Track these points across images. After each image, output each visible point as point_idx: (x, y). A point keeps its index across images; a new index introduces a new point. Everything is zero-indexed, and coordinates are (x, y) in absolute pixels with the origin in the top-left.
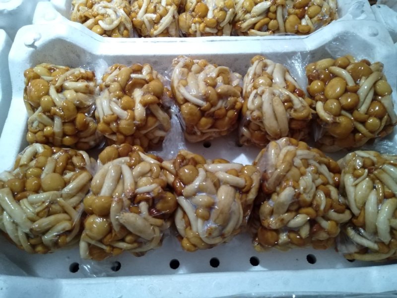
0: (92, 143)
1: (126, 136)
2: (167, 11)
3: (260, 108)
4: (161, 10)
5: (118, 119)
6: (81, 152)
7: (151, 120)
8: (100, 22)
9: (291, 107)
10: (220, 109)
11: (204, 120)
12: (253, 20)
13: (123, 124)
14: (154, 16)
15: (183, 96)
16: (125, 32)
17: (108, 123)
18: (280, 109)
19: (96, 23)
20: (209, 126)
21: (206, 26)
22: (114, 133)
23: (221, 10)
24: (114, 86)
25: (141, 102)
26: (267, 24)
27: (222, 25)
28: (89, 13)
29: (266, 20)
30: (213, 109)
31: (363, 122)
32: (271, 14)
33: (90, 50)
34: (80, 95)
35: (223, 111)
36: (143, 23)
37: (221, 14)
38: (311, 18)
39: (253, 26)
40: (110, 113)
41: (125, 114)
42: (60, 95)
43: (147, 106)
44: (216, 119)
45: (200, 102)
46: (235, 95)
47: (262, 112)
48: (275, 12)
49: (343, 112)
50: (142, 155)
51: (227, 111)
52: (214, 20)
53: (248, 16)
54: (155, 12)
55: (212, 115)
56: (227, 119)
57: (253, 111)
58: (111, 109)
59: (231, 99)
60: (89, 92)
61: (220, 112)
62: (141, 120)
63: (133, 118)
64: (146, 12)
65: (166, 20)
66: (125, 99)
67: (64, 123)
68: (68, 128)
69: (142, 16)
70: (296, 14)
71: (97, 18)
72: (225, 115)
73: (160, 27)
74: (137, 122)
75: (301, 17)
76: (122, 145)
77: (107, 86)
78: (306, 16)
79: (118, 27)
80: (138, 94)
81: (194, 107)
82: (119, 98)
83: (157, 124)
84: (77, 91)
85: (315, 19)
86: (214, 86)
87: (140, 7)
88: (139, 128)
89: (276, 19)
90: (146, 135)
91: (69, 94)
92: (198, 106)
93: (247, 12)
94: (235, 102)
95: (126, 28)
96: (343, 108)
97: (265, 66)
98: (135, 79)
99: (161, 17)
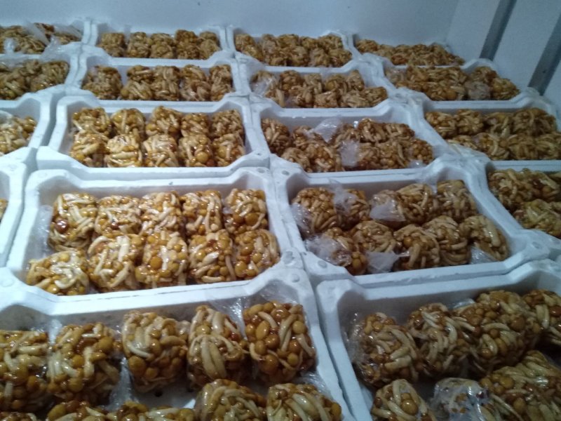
0: (41, 404)
1: (75, 393)
2: (122, 266)
3: (199, 354)
4: (118, 265)
5: (68, 377)
6: (29, 414)
7: (99, 375)
8: (57, 283)
9: (225, 351)
10: (164, 358)
11: (149, 370)
12: (205, 268)
13: (72, 382)
14: (111, 271)
15: (129, 350)
16: (81, 288)
17: (58, 383)
18: (216, 353)
19: (52, 283)
20: (156, 374)
21: (161, 276)
22: (63, 392)
23: (174, 262)
24: (67, 347)
25: (90, 360)
26: (218, 270)
27: (176, 274)
28: (46, 273)
29: (217, 267)
30: (157, 360)
31: (285, 358)
32: (220, 262)
33: (45, 312)
34: (33, 357)
35: (168, 359)
36: (99, 277)
37: (175, 265)
38: (256, 263)
39: (205, 273)
40: (61, 372)
41: (75, 373)
42: (14, 360)
43: (96, 363)
44: (161, 368)
45: (145, 354)
46: (179, 344)
47: (201, 358)
48: (224, 261)
49: (269, 351)
50: (89, 410)
51: (171, 359)
52: (169, 271)
53: (200, 264)
54: (111, 267)
55: (157, 365)
56: (171, 367)
57: (193, 358)
58: (62, 369)
59: (175, 348)
60: (42, 354)
61: (164, 361)
62: (90, 377)
63: (82, 375)
64: (103, 267)
65: (122, 274)
66: (77, 358)
67: (15, 388)
68: (19, 392)
69: (99, 271)
70: (243, 260)
71: (54, 278)
72: (170, 363)
73: (117, 281)
74: (85, 379)
75: (248, 263)
76: (71, 402)
77: (60, 348)
78: (252, 262)
79: (74, 285)
80: (88, 352)
81: (140, 359)
82: (70, 357)
83: (105, 379)
84: (30, 354)
85: (259, 264)
86: (159, 338)
87: (97, 263)
88: (87, 384)
89: (225, 265)
90: (94, 391)
91: (22, 359)
92: (143, 358)
93: (199, 261)
94: (179, 350)
95: (82, 285)
96: (268, 347)
97: (207, 315)
98: (87, 338)
99: (118, 272)
